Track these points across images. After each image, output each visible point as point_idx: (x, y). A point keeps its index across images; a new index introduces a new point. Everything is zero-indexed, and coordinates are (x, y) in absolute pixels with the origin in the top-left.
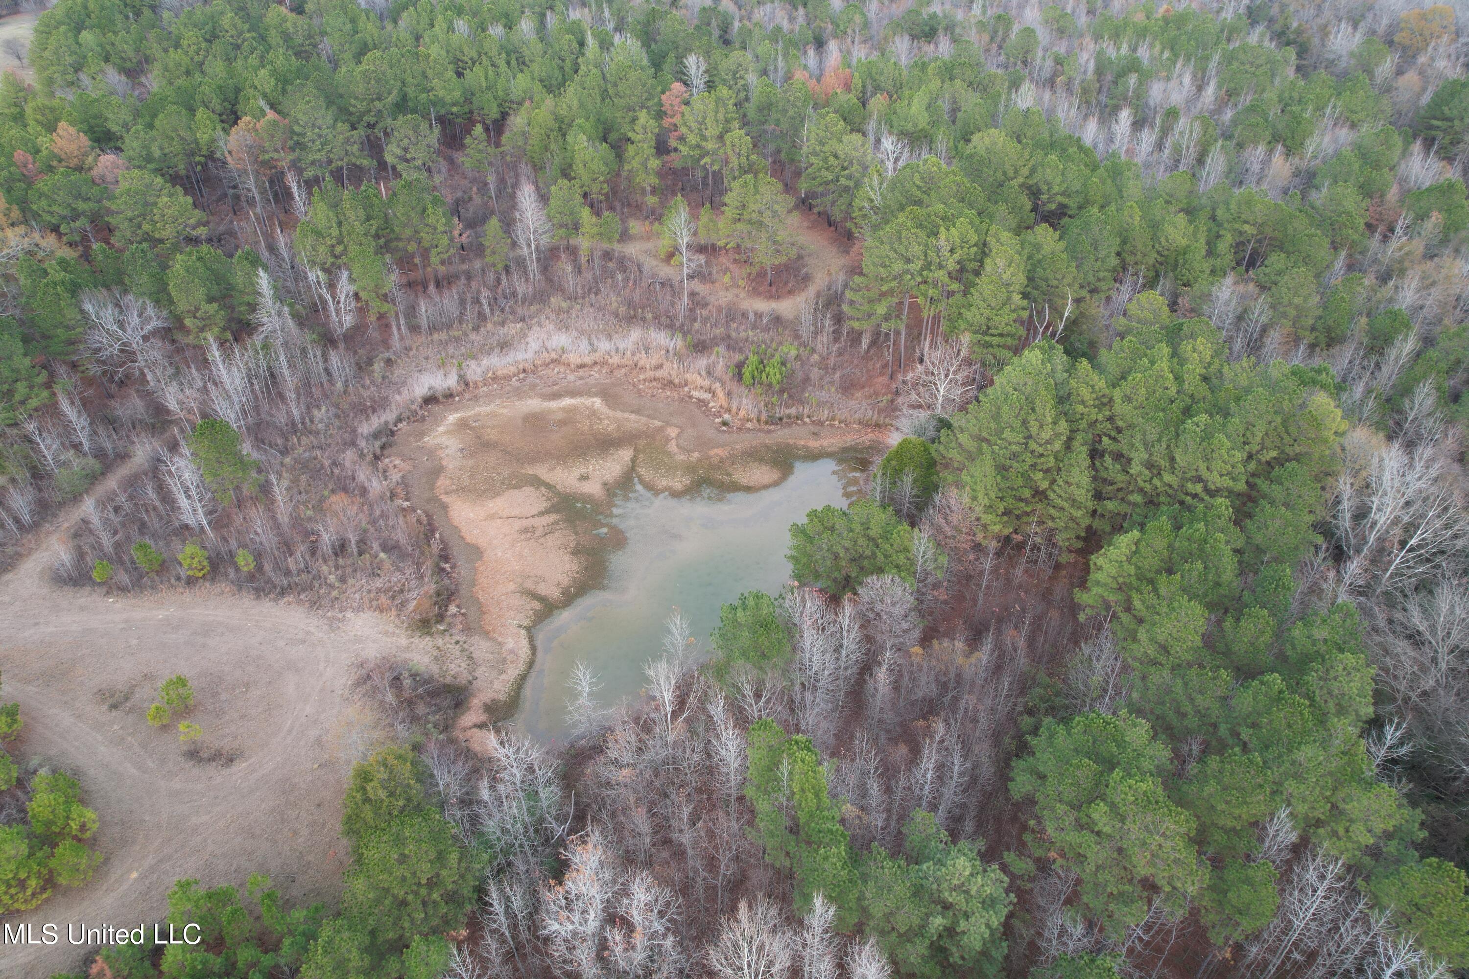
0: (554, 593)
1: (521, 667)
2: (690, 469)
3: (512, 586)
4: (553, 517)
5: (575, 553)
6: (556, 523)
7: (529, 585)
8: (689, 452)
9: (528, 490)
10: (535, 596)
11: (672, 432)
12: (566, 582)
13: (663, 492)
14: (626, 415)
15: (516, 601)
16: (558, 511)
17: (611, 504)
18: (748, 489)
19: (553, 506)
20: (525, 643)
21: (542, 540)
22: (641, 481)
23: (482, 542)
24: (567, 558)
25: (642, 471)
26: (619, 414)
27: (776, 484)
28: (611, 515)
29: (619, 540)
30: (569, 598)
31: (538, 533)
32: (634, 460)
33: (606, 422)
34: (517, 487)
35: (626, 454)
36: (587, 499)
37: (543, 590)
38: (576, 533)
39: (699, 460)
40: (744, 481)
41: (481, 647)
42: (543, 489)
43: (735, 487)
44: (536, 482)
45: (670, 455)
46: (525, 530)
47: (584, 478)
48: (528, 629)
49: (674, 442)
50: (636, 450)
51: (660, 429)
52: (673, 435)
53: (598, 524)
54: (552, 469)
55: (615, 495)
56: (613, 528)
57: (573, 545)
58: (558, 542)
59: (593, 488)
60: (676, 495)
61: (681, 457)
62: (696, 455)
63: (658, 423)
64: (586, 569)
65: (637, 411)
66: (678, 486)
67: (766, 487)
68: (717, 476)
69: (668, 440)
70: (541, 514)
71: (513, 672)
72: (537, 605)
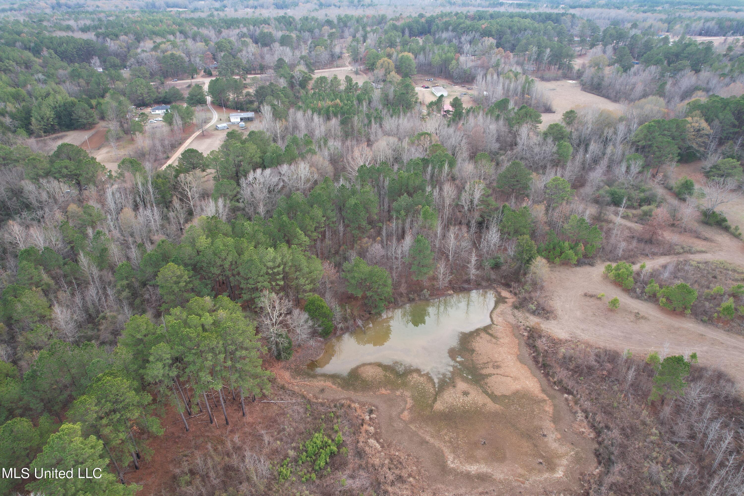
0: (483, 335)
1: (495, 312)
2: (405, 385)
3: (502, 340)
4: (484, 372)
5: (473, 351)
6: (482, 368)
7: (494, 340)
8: (401, 396)
9: (497, 393)
10: (491, 335)
11: (406, 415)
12: (478, 338)
13: (424, 374)
14: (432, 441)
15: (499, 335)
16: (481, 375)
17: (453, 373)
18: (379, 365)
19: (483, 379)
20: (494, 319)
21: (489, 360)
22: (434, 384)
23: (519, 365)
24: (477, 349)
25: (432, 390)
26: (437, 443)
27: (364, 365)
28: (454, 367)
29: (452, 353)
30: (477, 332)
31: (490, 365)
32: (435, 400)
33: (447, 438)
34: (505, 396)
35: (439, 406)
36: (465, 380)
37: (488, 337)
38: (472, 360)
39: (397, 389)
40: (379, 370)
41: (512, 320)
42: (490, 392)
43: (386, 368)
44: (493, 397)
45: (413, 398)
46: (498, 367)
47: (466, 394)
48: (493, 323)
49: (408, 406)
50: (432, 407)
51: (412, 421)
52: (406, 413)
53: (460, 363)
54: (484, 405)
55: (450, 379)
56: (453, 358)
57: (474, 355)
58: (481, 357)
59: (462, 386)
60: (418, 371)
61: (408, 394)
62: (398, 393)
63: (412, 427)
64: (469, 342)
65: (423, 442)
66: (415, 375)
67: (370, 364)
68: (392, 376)
69: (411, 409)
70: (490, 375)
71: (498, 310)
72: (490, 331)
